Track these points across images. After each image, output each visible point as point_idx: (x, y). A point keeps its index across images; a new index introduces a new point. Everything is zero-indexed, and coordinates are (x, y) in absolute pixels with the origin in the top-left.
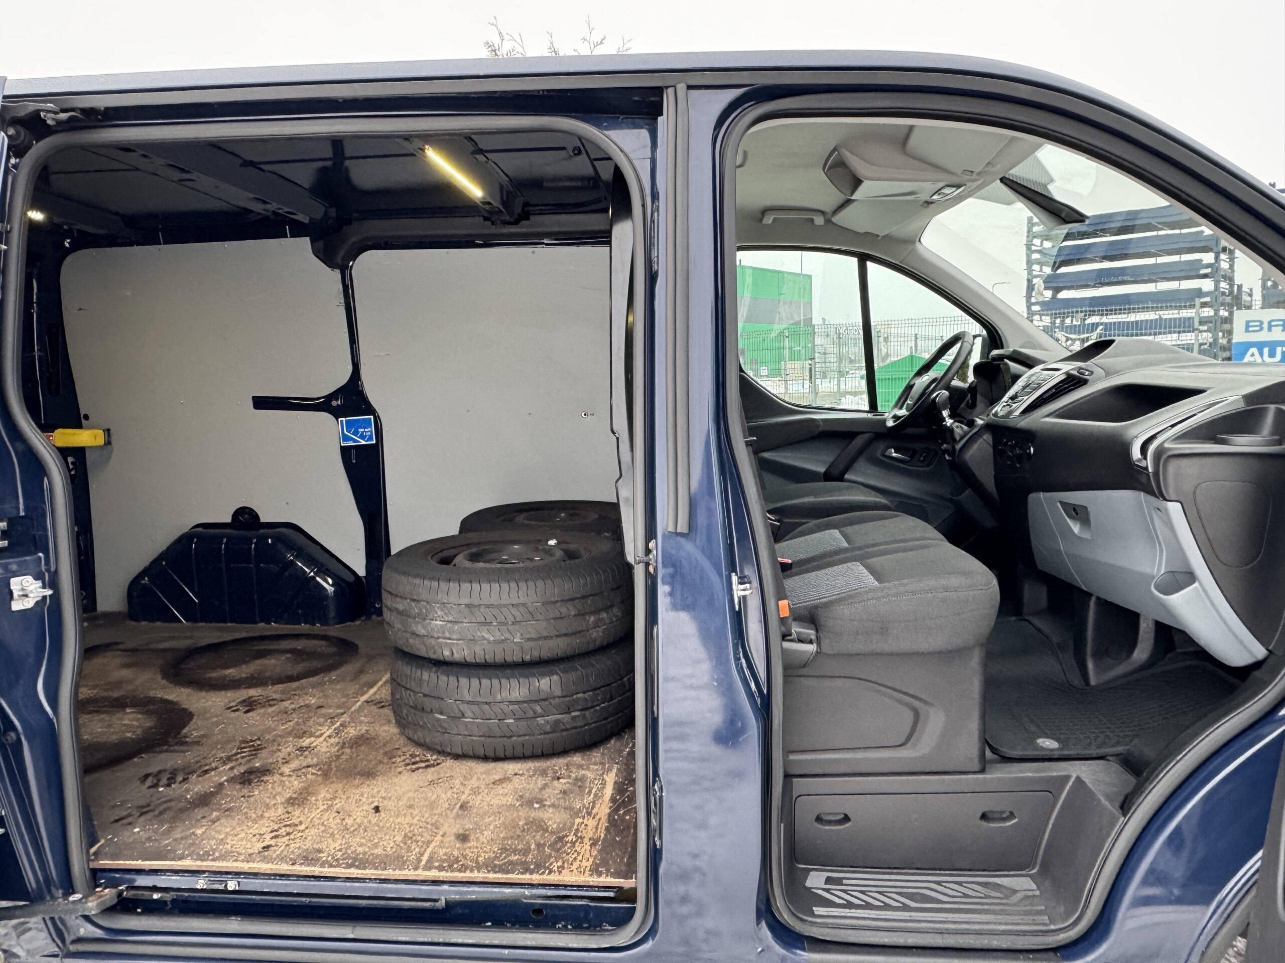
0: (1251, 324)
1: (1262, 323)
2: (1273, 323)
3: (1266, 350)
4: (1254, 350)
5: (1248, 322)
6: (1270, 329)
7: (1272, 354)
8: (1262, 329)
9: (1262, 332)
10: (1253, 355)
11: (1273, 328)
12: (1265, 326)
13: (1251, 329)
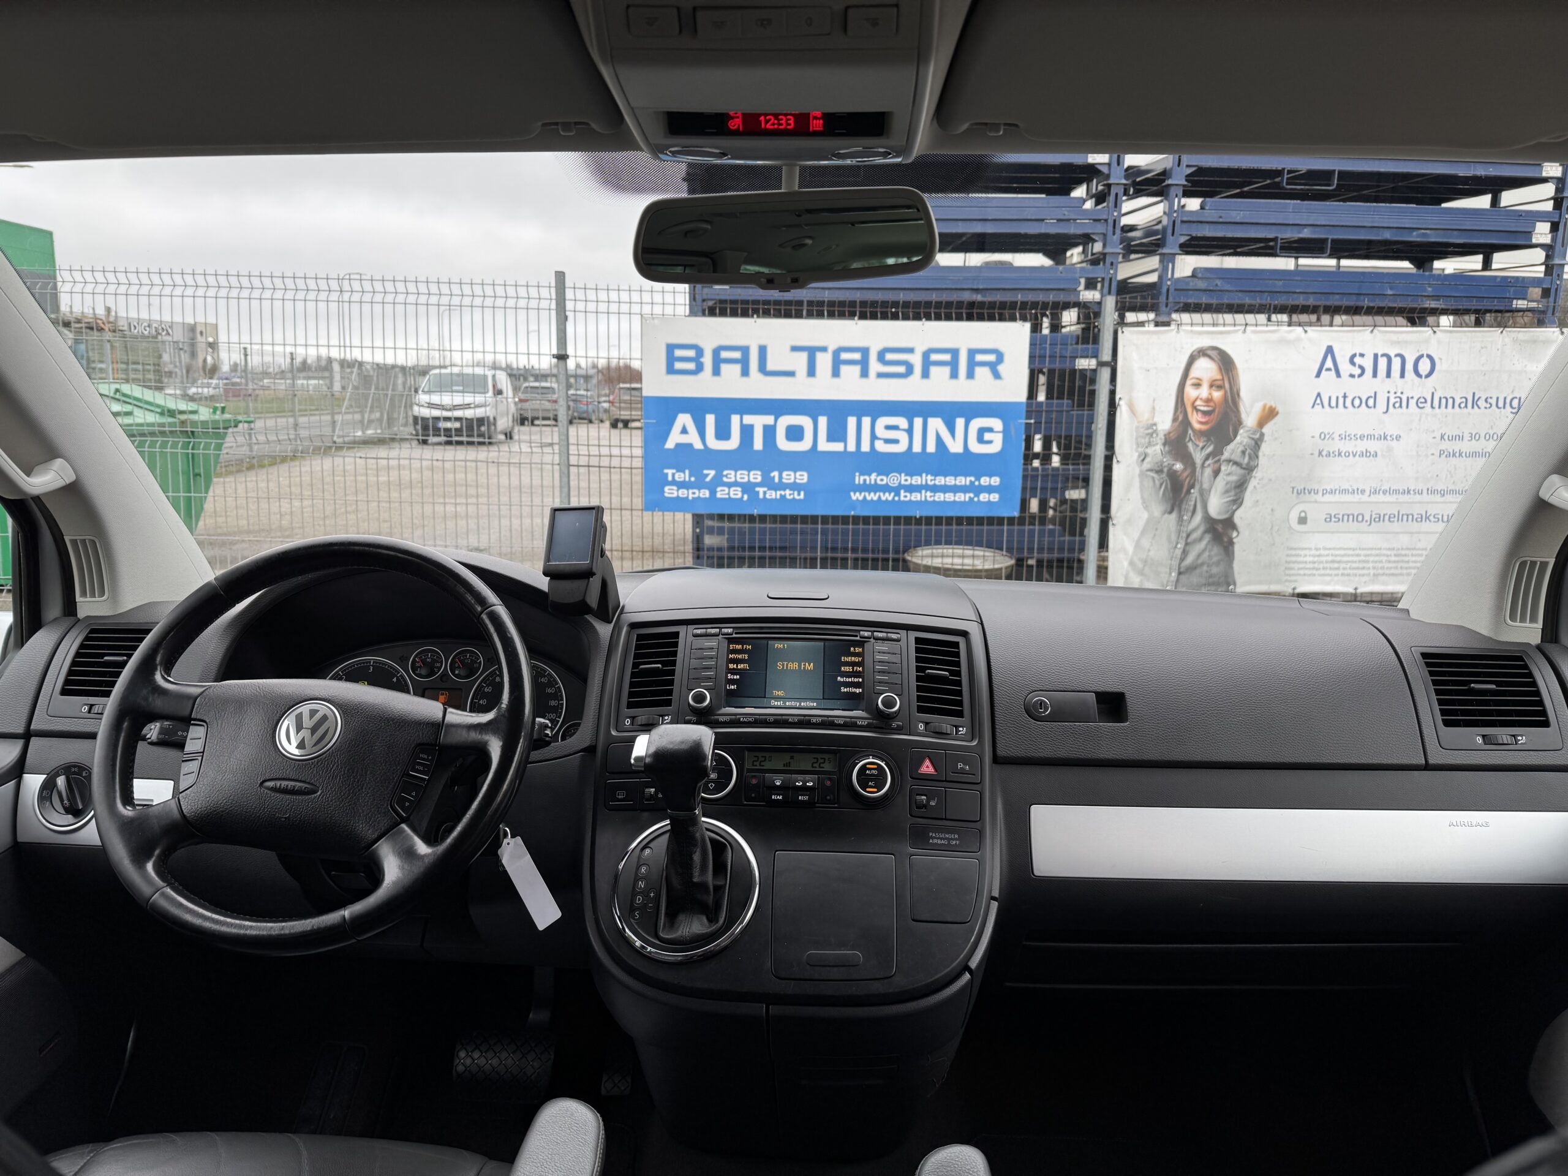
0: (678, 353)
1: (700, 352)
2: (724, 354)
3: (710, 419)
4: (684, 419)
5: (671, 348)
6: (716, 372)
7: (723, 433)
8: (700, 368)
9: (701, 376)
10: (684, 431)
11: (724, 367)
12: (707, 360)
13: (678, 365)
